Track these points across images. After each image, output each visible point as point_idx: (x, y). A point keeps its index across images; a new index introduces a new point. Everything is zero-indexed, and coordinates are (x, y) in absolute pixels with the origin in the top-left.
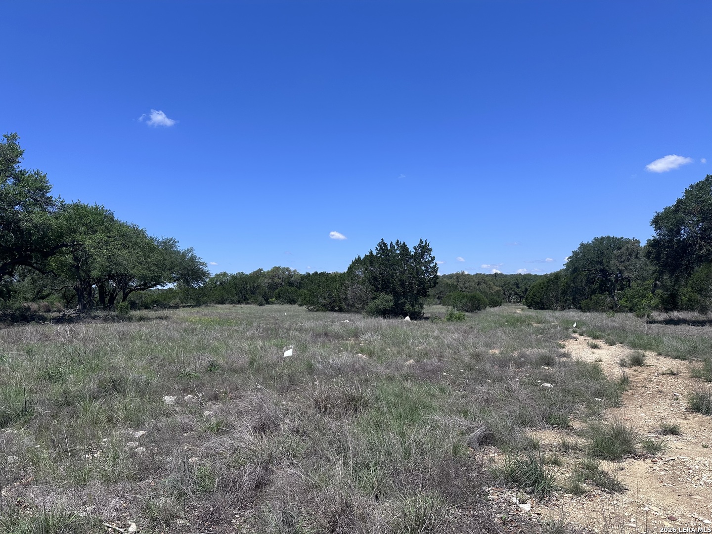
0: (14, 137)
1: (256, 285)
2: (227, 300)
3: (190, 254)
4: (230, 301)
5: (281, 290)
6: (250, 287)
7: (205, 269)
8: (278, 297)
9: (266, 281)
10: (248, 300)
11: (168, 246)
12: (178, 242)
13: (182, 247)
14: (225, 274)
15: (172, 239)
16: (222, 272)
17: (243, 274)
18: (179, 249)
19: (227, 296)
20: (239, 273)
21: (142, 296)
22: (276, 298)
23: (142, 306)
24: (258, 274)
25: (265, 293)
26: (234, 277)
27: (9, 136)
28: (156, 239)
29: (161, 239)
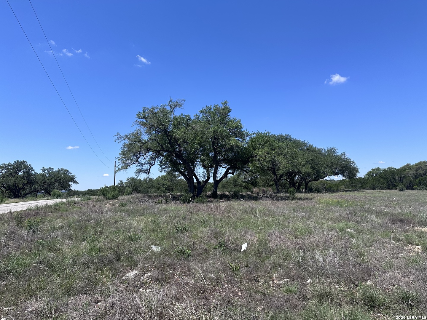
0: (226, 102)
1: (403, 176)
2: (377, 187)
3: (343, 157)
4: (379, 187)
5: (422, 179)
6: (398, 177)
7: (355, 166)
8: (420, 184)
9: (411, 172)
10: (397, 186)
11: (331, 152)
12: (337, 149)
13: (339, 153)
14: (378, 169)
15: (333, 148)
16: (377, 167)
17: (393, 168)
18: (338, 154)
19: (377, 184)
20: (389, 168)
21: (325, 185)
22: (418, 185)
23: (316, 190)
24: (407, 167)
25: (411, 181)
26: (385, 171)
27: (224, 102)
28: (323, 149)
29: (327, 149)
